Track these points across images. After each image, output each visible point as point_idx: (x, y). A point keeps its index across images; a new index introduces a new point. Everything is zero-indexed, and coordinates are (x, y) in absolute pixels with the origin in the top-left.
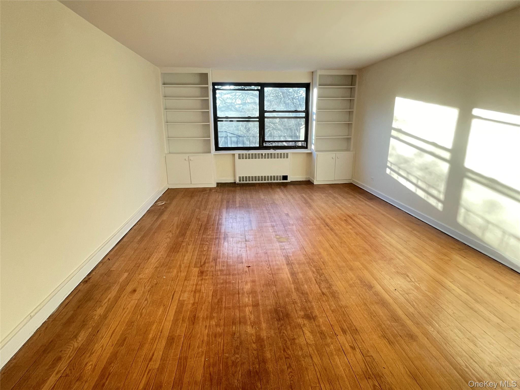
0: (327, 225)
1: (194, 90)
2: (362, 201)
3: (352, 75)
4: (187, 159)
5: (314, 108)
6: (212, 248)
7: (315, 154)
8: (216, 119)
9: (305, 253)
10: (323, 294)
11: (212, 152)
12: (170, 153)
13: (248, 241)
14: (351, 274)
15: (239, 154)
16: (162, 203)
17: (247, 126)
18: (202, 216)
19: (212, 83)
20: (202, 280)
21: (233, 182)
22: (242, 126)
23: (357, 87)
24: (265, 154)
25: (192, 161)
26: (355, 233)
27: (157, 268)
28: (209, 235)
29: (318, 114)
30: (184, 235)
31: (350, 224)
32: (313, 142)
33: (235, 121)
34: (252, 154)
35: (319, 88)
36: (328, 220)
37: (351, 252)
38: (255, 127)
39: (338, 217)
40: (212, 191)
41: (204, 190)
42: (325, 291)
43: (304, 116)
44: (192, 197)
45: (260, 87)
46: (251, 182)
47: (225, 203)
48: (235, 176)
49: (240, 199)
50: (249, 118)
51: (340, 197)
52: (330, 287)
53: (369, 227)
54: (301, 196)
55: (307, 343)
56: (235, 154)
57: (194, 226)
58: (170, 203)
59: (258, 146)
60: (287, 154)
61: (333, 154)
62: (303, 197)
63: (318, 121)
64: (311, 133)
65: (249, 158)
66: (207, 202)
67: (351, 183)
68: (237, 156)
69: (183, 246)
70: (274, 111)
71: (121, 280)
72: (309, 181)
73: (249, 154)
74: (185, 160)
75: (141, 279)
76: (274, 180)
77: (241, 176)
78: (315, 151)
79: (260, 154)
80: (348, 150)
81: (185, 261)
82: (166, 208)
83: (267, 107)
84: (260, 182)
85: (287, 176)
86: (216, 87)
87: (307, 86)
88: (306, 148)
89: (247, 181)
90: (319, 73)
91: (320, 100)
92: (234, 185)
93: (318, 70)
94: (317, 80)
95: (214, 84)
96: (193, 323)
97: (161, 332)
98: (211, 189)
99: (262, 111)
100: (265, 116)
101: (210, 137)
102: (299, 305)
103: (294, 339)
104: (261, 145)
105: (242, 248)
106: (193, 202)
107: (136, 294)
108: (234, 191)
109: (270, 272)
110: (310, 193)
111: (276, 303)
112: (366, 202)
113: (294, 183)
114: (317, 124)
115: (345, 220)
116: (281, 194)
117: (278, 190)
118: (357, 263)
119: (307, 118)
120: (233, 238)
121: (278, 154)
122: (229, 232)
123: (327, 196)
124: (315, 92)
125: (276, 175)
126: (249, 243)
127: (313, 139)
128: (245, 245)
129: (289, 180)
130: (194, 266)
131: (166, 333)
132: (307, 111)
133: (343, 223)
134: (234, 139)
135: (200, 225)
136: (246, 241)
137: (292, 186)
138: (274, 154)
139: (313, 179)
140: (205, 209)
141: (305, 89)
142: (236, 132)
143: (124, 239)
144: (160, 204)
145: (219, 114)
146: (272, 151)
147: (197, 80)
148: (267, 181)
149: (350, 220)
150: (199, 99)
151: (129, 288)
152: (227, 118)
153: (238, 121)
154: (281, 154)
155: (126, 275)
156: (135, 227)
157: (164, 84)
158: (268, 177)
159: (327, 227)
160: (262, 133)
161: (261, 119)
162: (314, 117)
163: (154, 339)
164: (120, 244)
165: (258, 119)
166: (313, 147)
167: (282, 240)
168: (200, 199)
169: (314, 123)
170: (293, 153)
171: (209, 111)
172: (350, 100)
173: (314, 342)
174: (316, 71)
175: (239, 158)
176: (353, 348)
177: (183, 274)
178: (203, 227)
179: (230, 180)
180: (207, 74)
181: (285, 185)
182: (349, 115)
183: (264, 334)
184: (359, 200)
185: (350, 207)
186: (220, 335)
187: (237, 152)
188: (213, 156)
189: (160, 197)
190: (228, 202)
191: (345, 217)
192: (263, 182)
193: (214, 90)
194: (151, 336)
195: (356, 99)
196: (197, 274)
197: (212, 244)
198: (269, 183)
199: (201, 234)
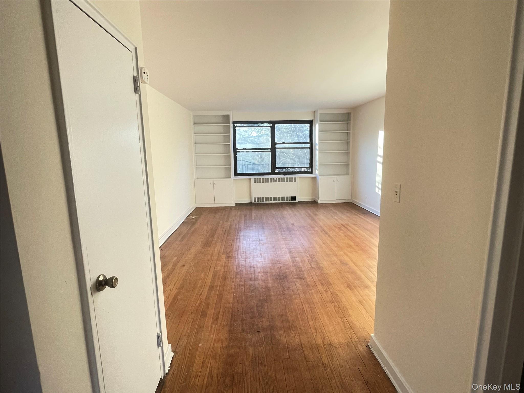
0: (324, 230)
1: (218, 128)
2: (356, 215)
3: (348, 113)
4: (212, 183)
5: (316, 140)
6: (234, 244)
7: (319, 178)
8: (236, 151)
9: (303, 247)
10: (312, 267)
11: (232, 177)
12: (197, 178)
13: (261, 240)
14: (334, 258)
15: (254, 179)
16: (193, 217)
17: (262, 156)
18: (225, 225)
19: (233, 122)
20: (229, 260)
21: (249, 202)
22: (258, 156)
23: (352, 122)
24: (276, 178)
25: (216, 184)
26: (344, 235)
27: (196, 254)
28: (232, 237)
29: (319, 144)
30: (213, 237)
31: (342, 230)
32: (317, 168)
33: (250, 152)
34: (266, 179)
35: (320, 124)
36: (325, 228)
37: (338, 246)
38: (267, 156)
39: (333, 225)
40: (232, 209)
41: (225, 208)
42: (314, 266)
43: (309, 146)
44: (215, 213)
45: (271, 124)
46: (265, 202)
47: (243, 217)
48: (251, 198)
49: (255, 214)
50: (263, 149)
51: (339, 212)
52: (318, 264)
53: (357, 231)
54: (306, 212)
55: (297, 289)
56: (251, 179)
57: (220, 231)
58: (199, 217)
59: (270, 172)
60: (295, 178)
61: (334, 178)
62: (308, 212)
63: (320, 150)
64: (315, 161)
65: (263, 182)
66: (228, 217)
67: (351, 202)
68: (252, 181)
69: (213, 243)
70: (283, 143)
71: (173, 260)
72: (315, 201)
73: (263, 179)
74: (210, 184)
75: (186, 260)
76: (284, 200)
77: (256, 197)
78: (318, 175)
79: (272, 179)
80: (347, 174)
81: (216, 251)
82: (196, 220)
83: (277, 141)
84: (272, 202)
85: (295, 197)
86: (235, 125)
87: (311, 122)
88: (311, 173)
89: (261, 201)
90: (320, 112)
91: (321, 133)
92: (250, 204)
93: (318, 110)
94: (318, 118)
95: (234, 123)
96: (225, 281)
97: (205, 284)
98: (231, 208)
99: (273, 143)
100: (276, 147)
101: (230, 165)
102: (295, 273)
103: (289, 287)
104: (273, 171)
105: (256, 244)
106: (217, 216)
107: (185, 267)
108: (251, 209)
109: (277, 257)
110: (314, 210)
111: (279, 272)
112: (359, 215)
113: (301, 203)
114: (320, 153)
115: (339, 227)
116: (290, 211)
117: (288, 208)
118: (341, 253)
119: (311, 148)
120: (250, 238)
121: (287, 178)
122: (246, 235)
123: (328, 212)
124: (317, 127)
125: (286, 196)
126: (262, 241)
127: (317, 166)
128: (259, 242)
129: (297, 200)
130: (222, 254)
131: (208, 284)
132: (311, 143)
133: (337, 230)
134: (250, 166)
135: (225, 231)
136: (260, 240)
137: (299, 205)
138: (284, 178)
139: (318, 200)
140: (227, 221)
141: (309, 125)
142: (252, 161)
143: (169, 239)
144: (191, 218)
145: (238, 146)
146: (282, 176)
147: (221, 120)
148: (278, 201)
149: (343, 228)
150: (221, 135)
151: (180, 264)
152: (245, 149)
153: (253, 152)
154: (290, 178)
155: (176, 258)
156: (176, 232)
157: (194, 124)
158: (279, 198)
159: (323, 232)
160: (273, 161)
161: (273, 150)
162: (317, 147)
163: (201, 287)
164: (167, 242)
165: (270, 150)
166: (317, 172)
167: (287, 239)
168: (223, 215)
169: (317, 152)
170: (300, 177)
171: (230, 145)
172: (348, 132)
173: (301, 289)
174: (317, 110)
175: (255, 182)
176: (326, 291)
177: (215, 258)
178: (227, 232)
179: (247, 201)
180: (229, 115)
181: (294, 205)
182: (347, 145)
183: (270, 285)
184: (355, 214)
185: (345, 219)
186: (242, 285)
187: (253, 177)
188: (233, 180)
189: (191, 213)
190: (245, 216)
191: (339, 225)
192: (275, 202)
193: (234, 128)
194: (199, 285)
195: (351, 132)
196: (225, 258)
197: (234, 242)
198: (280, 203)
199: (226, 237)
